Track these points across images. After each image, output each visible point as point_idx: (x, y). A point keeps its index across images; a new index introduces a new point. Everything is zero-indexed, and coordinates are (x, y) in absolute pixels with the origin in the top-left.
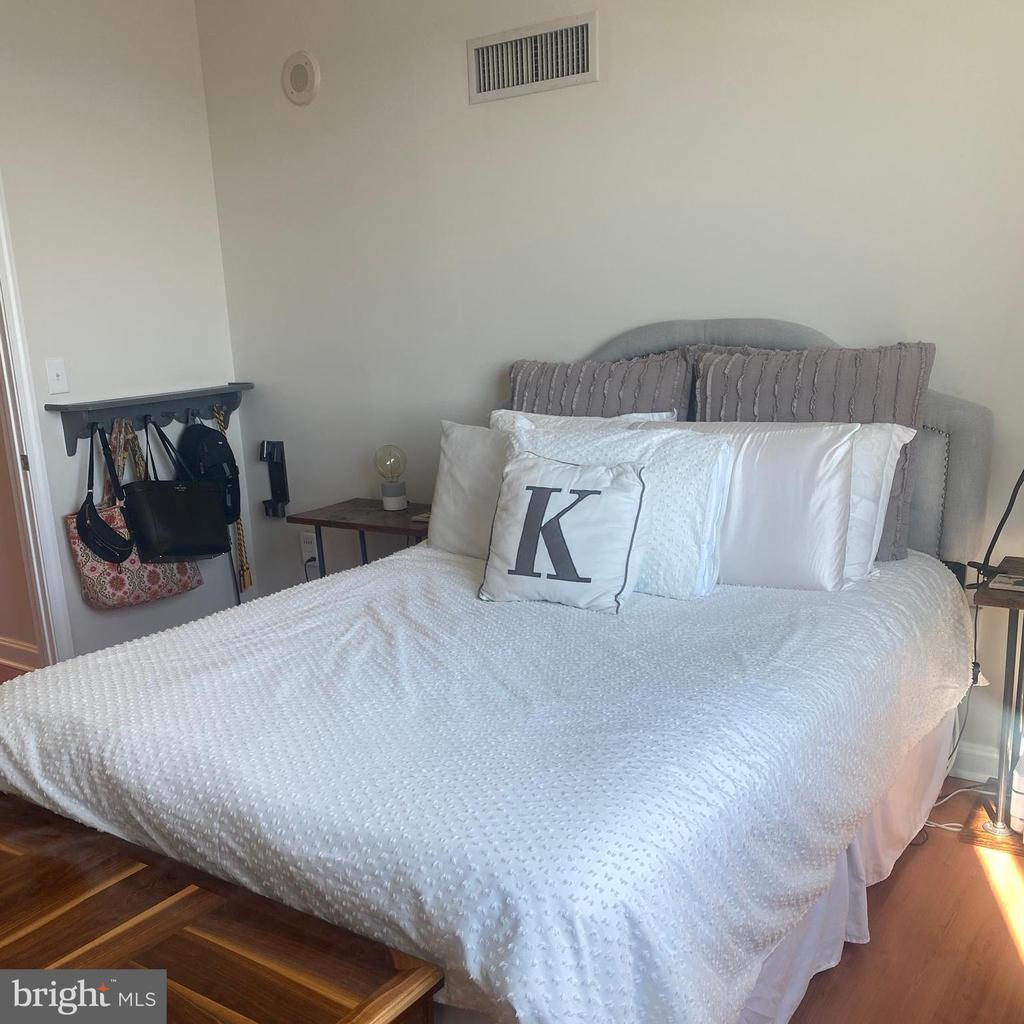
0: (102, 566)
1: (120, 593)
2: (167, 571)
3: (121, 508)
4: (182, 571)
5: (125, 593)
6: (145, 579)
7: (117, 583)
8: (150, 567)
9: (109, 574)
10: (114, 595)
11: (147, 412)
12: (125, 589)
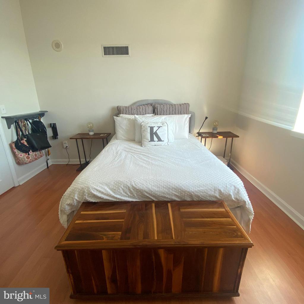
0: (23, 154)
1: (29, 160)
2: (38, 153)
3: (26, 140)
4: (40, 153)
5: (30, 160)
6: (34, 156)
7: (28, 158)
8: (34, 153)
9: (25, 156)
10: (28, 160)
11: (26, 118)
12: (30, 158)
